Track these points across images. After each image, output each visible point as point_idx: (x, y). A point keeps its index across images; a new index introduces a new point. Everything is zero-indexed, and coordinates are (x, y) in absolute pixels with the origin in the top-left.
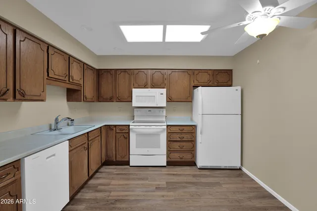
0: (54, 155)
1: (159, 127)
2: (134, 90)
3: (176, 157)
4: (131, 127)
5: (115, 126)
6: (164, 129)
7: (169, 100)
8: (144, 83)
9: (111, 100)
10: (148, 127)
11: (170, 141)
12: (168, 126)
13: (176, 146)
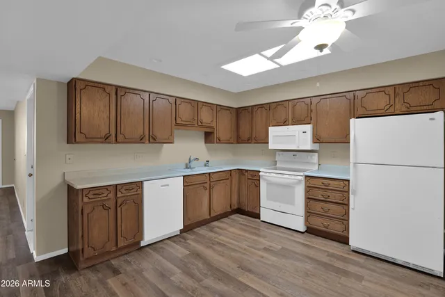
0: (168, 185)
1: (293, 177)
2: (271, 129)
3: (318, 223)
4: (261, 174)
5: (247, 171)
6: (300, 181)
7: (317, 139)
8: (283, 119)
9: (248, 141)
10: (280, 176)
11: (309, 199)
12: (306, 176)
13: (318, 207)
